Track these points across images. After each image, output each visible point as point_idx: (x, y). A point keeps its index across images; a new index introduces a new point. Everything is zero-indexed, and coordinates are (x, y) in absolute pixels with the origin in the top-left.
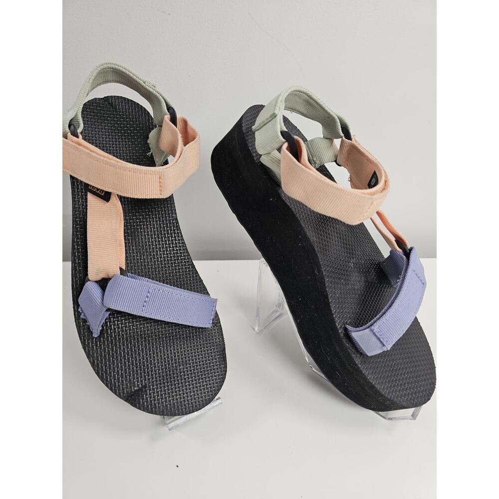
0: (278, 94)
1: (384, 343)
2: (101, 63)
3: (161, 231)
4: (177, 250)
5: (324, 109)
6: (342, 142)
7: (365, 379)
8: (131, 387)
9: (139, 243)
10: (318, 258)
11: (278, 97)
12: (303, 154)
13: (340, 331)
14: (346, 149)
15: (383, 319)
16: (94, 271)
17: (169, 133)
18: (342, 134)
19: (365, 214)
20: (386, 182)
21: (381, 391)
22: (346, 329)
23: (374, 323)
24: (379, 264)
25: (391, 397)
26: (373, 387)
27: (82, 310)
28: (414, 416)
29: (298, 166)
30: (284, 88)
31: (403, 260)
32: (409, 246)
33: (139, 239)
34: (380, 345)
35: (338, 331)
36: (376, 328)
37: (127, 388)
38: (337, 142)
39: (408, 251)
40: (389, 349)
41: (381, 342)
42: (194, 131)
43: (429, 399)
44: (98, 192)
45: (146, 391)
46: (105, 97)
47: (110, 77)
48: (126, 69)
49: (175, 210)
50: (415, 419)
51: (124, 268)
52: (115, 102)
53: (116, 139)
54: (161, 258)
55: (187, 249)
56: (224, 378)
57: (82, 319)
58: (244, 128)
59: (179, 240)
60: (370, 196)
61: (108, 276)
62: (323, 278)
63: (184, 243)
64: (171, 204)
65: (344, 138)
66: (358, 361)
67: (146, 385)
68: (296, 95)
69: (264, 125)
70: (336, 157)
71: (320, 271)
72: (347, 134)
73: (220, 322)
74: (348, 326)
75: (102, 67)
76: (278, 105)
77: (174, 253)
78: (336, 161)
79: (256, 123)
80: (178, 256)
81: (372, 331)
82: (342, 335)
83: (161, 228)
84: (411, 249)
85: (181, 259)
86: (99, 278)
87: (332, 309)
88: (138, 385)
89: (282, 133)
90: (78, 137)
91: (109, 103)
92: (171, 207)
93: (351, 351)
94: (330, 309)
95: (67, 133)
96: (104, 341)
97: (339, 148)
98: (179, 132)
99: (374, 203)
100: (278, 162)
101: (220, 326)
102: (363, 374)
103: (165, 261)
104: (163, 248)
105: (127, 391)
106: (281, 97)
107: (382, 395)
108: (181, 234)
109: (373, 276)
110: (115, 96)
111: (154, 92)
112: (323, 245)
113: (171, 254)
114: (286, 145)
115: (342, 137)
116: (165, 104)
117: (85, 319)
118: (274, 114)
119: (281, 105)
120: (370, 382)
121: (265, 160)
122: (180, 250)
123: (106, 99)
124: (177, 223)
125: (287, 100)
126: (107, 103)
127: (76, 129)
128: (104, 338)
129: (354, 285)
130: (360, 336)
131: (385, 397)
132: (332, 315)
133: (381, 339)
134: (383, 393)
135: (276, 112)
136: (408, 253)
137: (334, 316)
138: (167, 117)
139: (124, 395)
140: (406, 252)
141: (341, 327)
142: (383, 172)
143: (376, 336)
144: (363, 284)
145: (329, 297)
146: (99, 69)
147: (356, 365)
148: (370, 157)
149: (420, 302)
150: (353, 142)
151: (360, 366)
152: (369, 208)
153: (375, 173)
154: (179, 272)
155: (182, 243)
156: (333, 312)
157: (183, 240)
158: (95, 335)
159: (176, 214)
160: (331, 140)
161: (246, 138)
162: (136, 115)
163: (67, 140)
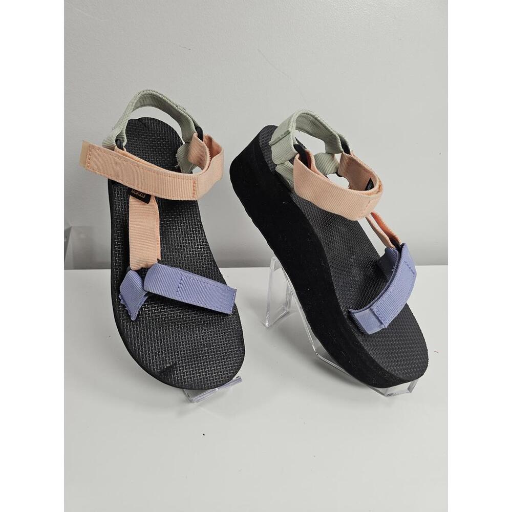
0: (290, 115)
1: (382, 321)
2: (142, 90)
3: (188, 231)
4: (201, 248)
5: (327, 129)
6: (342, 156)
7: (367, 354)
8: (163, 364)
9: (169, 241)
10: (324, 251)
11: (291, 118)
12: (312, 163)
13: (344, 314)
14: (345, 162)
15: (381, 301)
16: (135, 261)
17: (197, 147)
18: (342, 150)
19: (364, 211)
20: (380, 186)
21: (381, 365)
22: (349, 312)
23: (373, 304)
24: (376, 262)
25: (389, 371)
26: (374, 361)
27: (122, 297)
28: (410, 389)
29: (309, 172)
30: (295, 110)
31: (396, 254)
32: (401, 243)
33: (169, 238)
34: (379, 324)
35: (343, 313)
36: (374, 308)
37: (160, 365)
38: (338, 157)
39: (400, 247)
40: (386, 327)
41: (380, 321)
42: (218, 146)
43: (422, 375)
44: (140, 195)
45: (176, 368)
46: (139, 118)
47: (148, 101)
48: (162, 95)
49: (199, 214)
50: (411, 392)
51: (160, 259)
52: (148, 123)
53: (148, 153)
54: (187, 254)
55: (209, 248)
56: (243, 359)
57: (122, 305)
58: (260, 144)
59: (203, 239)
60: (367, 196)
61: (147, 265)
62: (328, 268)
63: (207, 242)
64: (196, 209)
65: (344, 153)
66: (360, 339)
67: (176, 363)
68: (304, 117)
69: (279, 141)
70: (337, 169)
71: (326, 262)
72: (346, 149)
73: (238, 312)
74: (350, 310)
75: (143, 93)
76: (291, 124)
77: (198, 251)
78: (337, 173)
79: (272, 138)
80: (202, 254)
81: (371, 310)
82: (346, 317)
83: (187, 229)
84: (403, 245)
85: (205, 256)
86: (138, 268)
87: (337, 295)
88: (169, 363)
89: (295, 146)
90: (123, 150)
91: (143, 124)
92: (196, 211)
93: (354, 330)
94: (335, 295)
95: (115, 147)
96: (140, 324)
97: (339, 161)
98: (206, 146)
99: (371, 202)
100: (291, 170)
101: (238, 314)
102: (365, 350)
103: (190, 257)
104: (189, 246)
105: (160, 367)
106: (293, 118)
107: (382, 369)
108: (204, 234)
109: (370, 271)
110: (148, 118)
111: (185, 114)
112: (328, 241)
113: (196, 251)
114: (298, 156)
115: (342, 152)
116: (193, 124)
117: (124, 305)
118: (288, 131)
119: (293, 125)
120: (371, 357)
121: (279, 169)
122: (204, 248)
123: (140, 120)
124: (201, 225)
125: (297, 121)
126: (141, 123)
127: (121, 143)
128: (140, 321)
129: (355, 277)
130: (362, 316)
131: (384, 370)
132: (337, 300)
133: (380, 318)
134: (383, 367)
135: (290, 129)
136: (400, 248)
137: (339, 301)
138: (196, 135)
139: (158, 371)
140: (399, 247)
141: (345, 310)
142: (378, 179)
143: (375, 315)
144: (362, 277)
145: (334, 284)
146: (140, 95)
147: (359, 342)
148: (366, 167)
149: (412, 288)
150: (352, 156)
151: (362, 343)
152: (367, 206)
153: (370, 180)
154: (203, 267)
155: (206, 242)
156: (338, 298)
157: (206, 239)
158: (133, 319)
159: (200, 217)
160: (332, 155)
161: (263, 152)
162: (165, 134)
163: (114, 152)
